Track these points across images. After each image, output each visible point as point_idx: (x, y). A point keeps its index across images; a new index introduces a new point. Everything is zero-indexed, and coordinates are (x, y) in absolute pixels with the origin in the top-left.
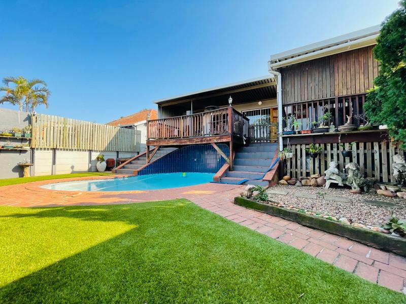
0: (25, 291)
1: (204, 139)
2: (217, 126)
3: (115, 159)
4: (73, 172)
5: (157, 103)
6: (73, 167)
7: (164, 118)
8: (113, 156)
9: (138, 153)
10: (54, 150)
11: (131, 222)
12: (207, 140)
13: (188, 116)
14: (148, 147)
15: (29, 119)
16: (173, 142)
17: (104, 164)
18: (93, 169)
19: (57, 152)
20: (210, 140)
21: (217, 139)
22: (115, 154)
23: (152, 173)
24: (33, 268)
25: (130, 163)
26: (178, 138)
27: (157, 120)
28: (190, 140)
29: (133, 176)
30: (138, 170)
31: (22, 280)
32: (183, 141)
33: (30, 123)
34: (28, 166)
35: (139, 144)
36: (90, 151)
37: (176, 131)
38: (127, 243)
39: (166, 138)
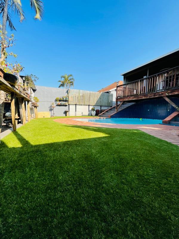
0: (68, 144)
1: (157, 94)
2: (170, 84)
3: (100, 110)
4: (82, 115)
5: (123, 75)
6: (82, 113)
7: (127, 83)
8: (98, 108)
9: (111, 107)
10: (76, 105)
11: (106, 134)
12: (160, 95)
13: (144, 79)
14: (117, 102)
15: (67, 92)
16: (133, 98)
17: (95, 112)
18: (90, 114)
19: (77, 106)
20: (162, 94)
21: (169, 93)
22: (100, 107)
23: (118, 118)
24: (70, 139)
25: (107, 112)
26: (136, 95)
27: (122, 85)
28: (145, 96)
29: (108, 118)
30: (111, 115)
31: (67, 141)
32: (140, 97)
33: (68, 93)
34: (68, 112)
35: (112, 101)
36: (89, 105)
37: (135, 91)
38: (104, 140)
39: (128, 96)
